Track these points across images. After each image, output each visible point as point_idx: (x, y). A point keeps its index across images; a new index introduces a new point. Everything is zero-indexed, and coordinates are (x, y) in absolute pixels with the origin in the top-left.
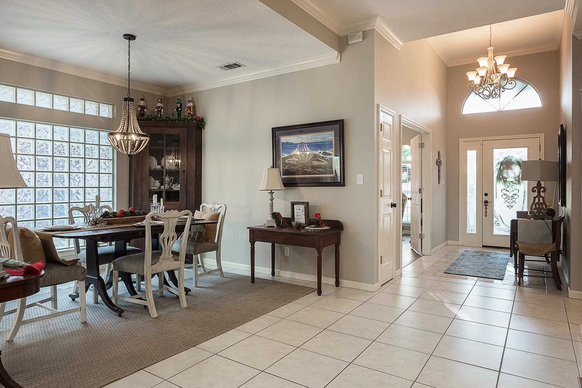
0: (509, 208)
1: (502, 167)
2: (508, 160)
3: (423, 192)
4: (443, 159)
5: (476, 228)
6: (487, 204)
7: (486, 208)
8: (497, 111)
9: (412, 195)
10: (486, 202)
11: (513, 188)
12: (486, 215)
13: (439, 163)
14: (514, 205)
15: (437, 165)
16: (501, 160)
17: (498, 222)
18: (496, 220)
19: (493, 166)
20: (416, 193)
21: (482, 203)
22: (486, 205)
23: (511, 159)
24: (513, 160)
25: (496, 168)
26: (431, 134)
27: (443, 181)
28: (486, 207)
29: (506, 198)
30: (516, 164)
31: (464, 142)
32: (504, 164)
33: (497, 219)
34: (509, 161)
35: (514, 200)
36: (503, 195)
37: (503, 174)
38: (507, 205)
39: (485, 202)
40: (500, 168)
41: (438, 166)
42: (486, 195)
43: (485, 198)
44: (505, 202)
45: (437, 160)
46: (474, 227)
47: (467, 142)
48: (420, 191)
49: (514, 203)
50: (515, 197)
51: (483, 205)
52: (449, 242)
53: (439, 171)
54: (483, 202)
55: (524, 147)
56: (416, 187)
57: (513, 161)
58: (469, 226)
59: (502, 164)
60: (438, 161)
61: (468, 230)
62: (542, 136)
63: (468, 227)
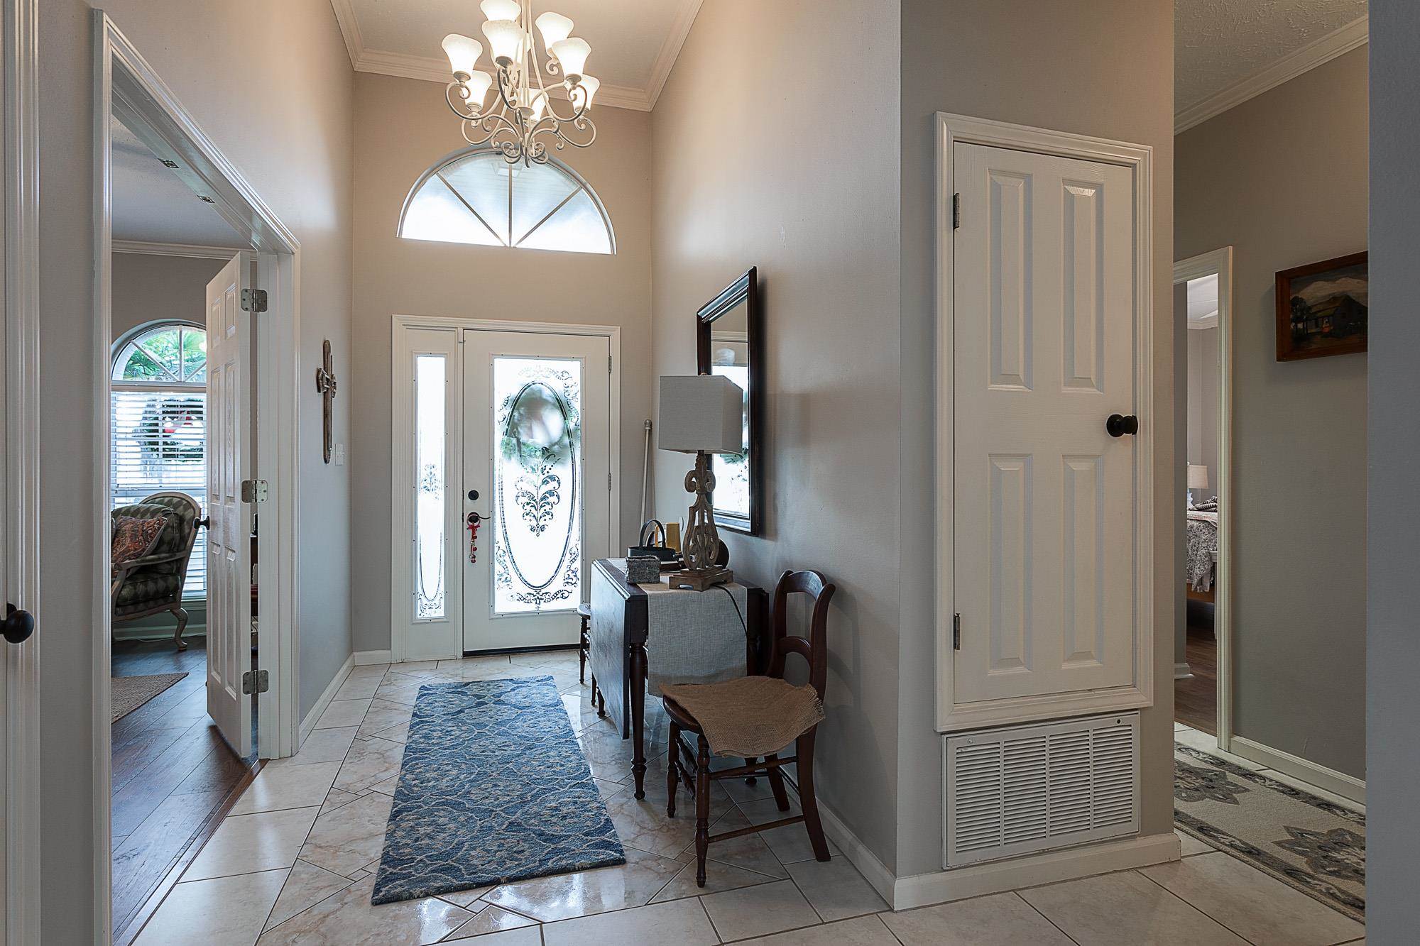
0: (535, 533)
1: (516, 414)
2: (533, 392)
3: (260, 496)
4: (339, 371)
5: (443, 601)
6: (476, 524)
7: (474, 537)
8: (503, 245)
9: (212, 506)
10: (474, 518)
11: (546, 475)
12: (474, 557)
13: (324, 384)
14: (548, 522)
15: (319, 391)
16: (515, 392)
17: (505, 575)
18: (502, 571)
19: (492, 408)
20: (232, 499)
21: (463, 521)
22: (474, 528)
23: (540, 391)
24: (547, 394)
25: (501, 413)
26: (298, 256)
27: (339, 451)
28: (473, 533)
29: (528, 504)
30: (554, 405)
31: (409, 327)
32: (521, 405)
33: (505, 567)
34: (534, 396)
35: (547, 507)
36: (520, 494)
37: (519, 432)
38: (531, 523)
39: (470, 520)
40: (511, 416)
41: (321, 394)
42: (474, 495)
43: (471, 507)
44: (526, 517)
45: (319, 371)
46: (438, 597)
47: (417, 327)
48: (248, 491)
49: (547, 517)
50: (552, 499)
51: (466, 526)
52: (360, 657)
53: (327, 415)
54: (466, 518)
55: (573, 359)
56: (230, 472)
57: (544, 397)
58: (422, 597)
59: (516, 403)
60: (323, 375)
61: (419, 610)
62: (616, 333)
63: (419, 601)
